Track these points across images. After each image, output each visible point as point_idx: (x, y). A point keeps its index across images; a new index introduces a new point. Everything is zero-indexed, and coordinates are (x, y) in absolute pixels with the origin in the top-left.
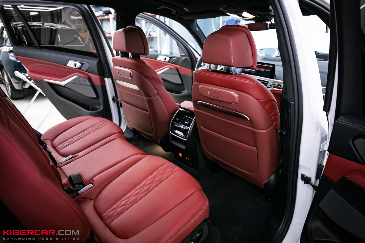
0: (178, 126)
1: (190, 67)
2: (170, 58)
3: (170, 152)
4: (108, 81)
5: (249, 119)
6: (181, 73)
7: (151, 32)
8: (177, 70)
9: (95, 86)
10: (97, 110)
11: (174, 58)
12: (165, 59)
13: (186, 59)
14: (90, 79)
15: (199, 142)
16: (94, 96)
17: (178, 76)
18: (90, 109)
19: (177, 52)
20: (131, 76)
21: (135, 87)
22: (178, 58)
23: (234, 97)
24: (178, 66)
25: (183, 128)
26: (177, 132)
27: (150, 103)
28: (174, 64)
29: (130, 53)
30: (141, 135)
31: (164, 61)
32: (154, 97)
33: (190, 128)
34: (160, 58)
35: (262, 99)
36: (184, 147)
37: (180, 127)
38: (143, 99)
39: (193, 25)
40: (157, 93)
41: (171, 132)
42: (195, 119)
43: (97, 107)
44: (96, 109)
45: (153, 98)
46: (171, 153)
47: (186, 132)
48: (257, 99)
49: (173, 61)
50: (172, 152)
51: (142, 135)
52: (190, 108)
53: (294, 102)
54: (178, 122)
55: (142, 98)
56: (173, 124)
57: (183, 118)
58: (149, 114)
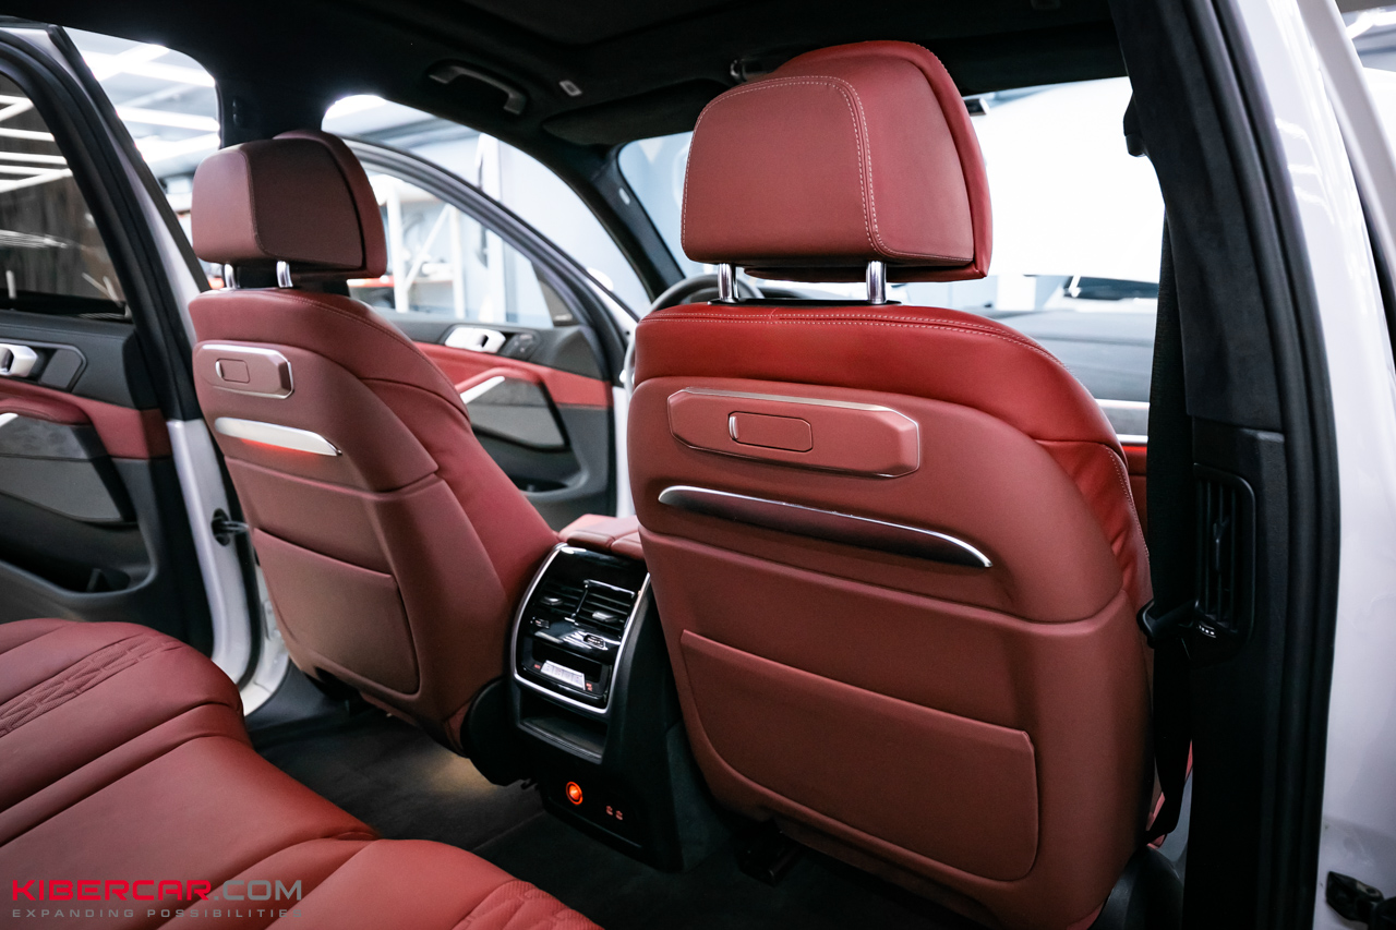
0: (556, 636)
1: (597, 372)
2: (508, 336)
3: (521, 782)
4: (186, 438)
5: (986, 561)
6: (557, 397)
7: (426, 263)
8: (541, 385)
9: (116, 460)
10: (124, 587)
11: (524, 337)
12: (485, 340)
13: (578, 339)
14: (86, 430)
15: (677, 715)
16: (109, 511)
17: (545, 416)
18: (92, 583)
19: (536, 311)
20: (285, 384)
21: (315, 443)
22: (542, 336)
23: (892, 434)
24: (543, 371)
25: (582, 645)
26: (550, 669)
27: (400, 520)
28: (527, 359)
29: (282, 267)
30: (362, 699)
31: (479, 348)
32: (422, 487)
33: (622, 644)
34: (463, 340)
35: (1061, 434)
36: (591, 753)
37: (566, 645)
38: (359, 501)
39: (602, 174)
40: (436, 466)
41: (517, 676)
42: (649, 591)
43: (131, 570)
44: (125, 581)
45: (412, 496)
46: (524, 787)
47: (605, 668)
48: (1033, 436)
49: (519, 347)
50: (528, 782)
51: (367, 698)
52: (619, 537)
53: (1285, 429)
54: (555, 617)
55: (351, 498)
56: (528, 629)
57: (580, 595)
58: (392, 586)
